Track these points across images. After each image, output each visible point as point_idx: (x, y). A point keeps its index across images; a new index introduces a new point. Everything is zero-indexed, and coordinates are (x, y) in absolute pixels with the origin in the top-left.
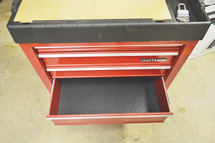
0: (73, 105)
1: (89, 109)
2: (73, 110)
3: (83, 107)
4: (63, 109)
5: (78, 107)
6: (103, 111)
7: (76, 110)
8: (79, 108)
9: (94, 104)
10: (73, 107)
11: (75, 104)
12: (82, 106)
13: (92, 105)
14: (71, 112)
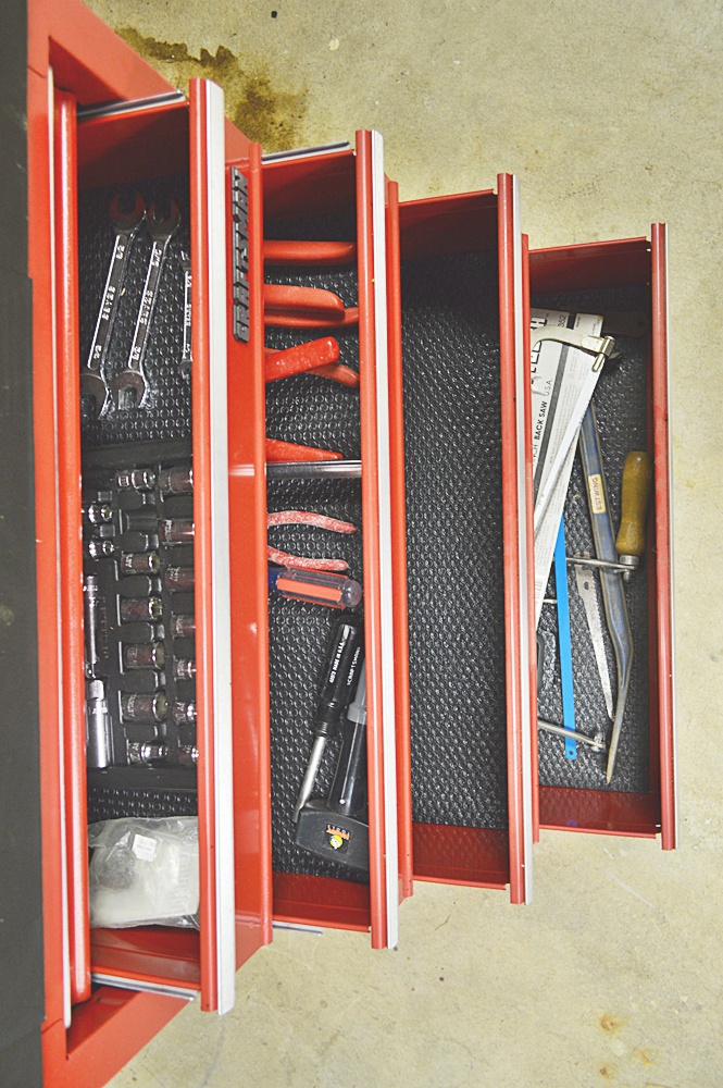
0: (426, 742)
1: (447, 656)
2: (452, 744)
3: (438, 687)
4: (447, 798)
5: (438, 718)
6: (462, 574)
7: (452, 728)
8: (442, 711)
9: (421, 623)
10: (434, 742)
11: (422, 734)
12: (433, 694)
13: (428, 639)
14: (466, 754)
